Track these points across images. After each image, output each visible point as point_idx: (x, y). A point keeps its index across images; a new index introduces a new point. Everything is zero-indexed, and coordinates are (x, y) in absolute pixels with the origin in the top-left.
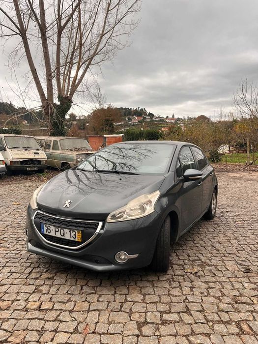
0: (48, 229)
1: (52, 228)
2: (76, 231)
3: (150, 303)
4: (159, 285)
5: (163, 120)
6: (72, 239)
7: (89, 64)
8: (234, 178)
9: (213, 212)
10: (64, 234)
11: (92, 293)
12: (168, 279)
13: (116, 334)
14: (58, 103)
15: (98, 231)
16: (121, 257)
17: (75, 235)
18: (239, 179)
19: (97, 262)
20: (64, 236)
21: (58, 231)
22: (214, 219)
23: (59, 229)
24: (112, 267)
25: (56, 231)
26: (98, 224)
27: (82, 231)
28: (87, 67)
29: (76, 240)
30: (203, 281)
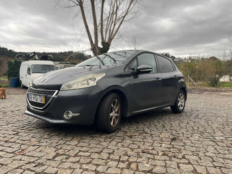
0: (31, 97)
1: (33, 96)
2: (42, 96)
3: (80, 146)
4: (97, 139)
5: (182, 61)
6: (41, 102)
7: (122, 21)
8: (224, 95)
9: (181, 108)
10: (37, 99)
11: (47, 138)
12: (107, 137)
13: (37, 157)
14: (102, 47)
15: (53, 96)
16: (69, 116)
17: (42, 99)
18: (228, 96)
19: (53, 118)
20: (37, 101)
21: (35, 98)
22: (182, 113)
23: (35, 96)
24: (62, 121)
25: (34, 98)
26: (55, 91)
27: (45, 96)
28: (121, 23)
29: (42, 102)
30: (132, 140)
